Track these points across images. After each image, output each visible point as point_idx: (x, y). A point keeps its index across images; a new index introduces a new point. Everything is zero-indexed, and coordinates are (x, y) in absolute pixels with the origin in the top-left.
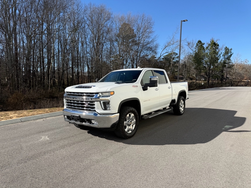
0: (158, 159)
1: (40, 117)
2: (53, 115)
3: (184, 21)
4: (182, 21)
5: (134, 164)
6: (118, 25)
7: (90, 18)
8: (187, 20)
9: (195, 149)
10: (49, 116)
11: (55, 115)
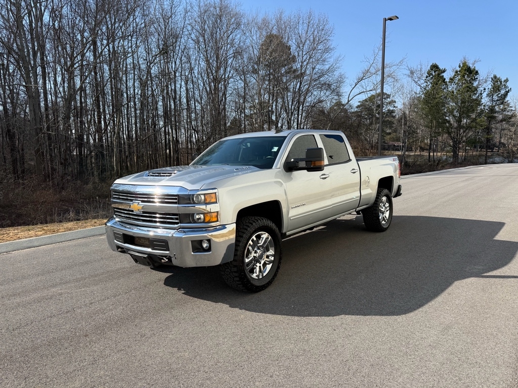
1: (25, 245)
2: (59, 240)
3: (391, 19)
4: (385, 20)
6: (255, 37)
7: (197, 27)
8: (396, 17)
10: (49, 241)
11: (64, 240)
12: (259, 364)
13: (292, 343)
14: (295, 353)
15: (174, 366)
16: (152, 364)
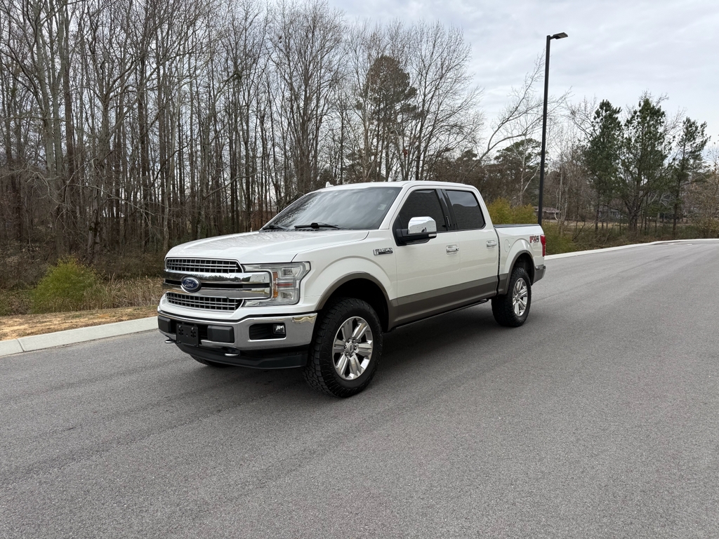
0: (432, 507)
3: (557, 37)
4: (549, 38)
5: (337, 526)
6: (361, 59)
8: (565, 34)
9: (578, 462)
12: (488, 488)
13: (521, 463)
14: (532, 476)
15: (374, 491)
16: (343, 488)
